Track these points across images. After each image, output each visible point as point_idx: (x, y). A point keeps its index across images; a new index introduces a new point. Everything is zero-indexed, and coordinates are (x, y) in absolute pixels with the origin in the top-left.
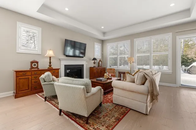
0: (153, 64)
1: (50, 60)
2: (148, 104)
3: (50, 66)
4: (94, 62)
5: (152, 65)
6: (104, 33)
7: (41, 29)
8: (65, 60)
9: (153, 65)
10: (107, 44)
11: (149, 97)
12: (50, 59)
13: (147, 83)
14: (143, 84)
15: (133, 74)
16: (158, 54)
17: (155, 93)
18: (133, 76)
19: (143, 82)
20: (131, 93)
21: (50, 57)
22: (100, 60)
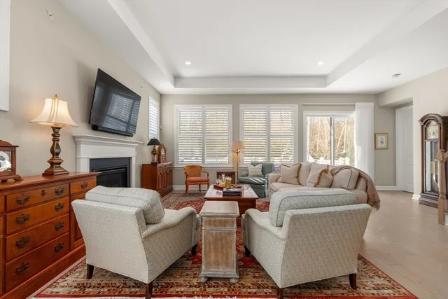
1: (55, 141)
3: (55, 164)
4: (154, 149)
6: (175, 78)
10: (176, 106)
12: (56, 136)
14: (355, 188)
21: (57, 129)
22: (162, 146)
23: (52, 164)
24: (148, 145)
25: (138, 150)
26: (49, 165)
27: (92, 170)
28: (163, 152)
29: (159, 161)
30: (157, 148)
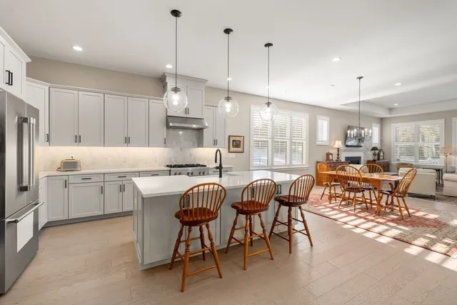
1: (338, 152)
3: (338, 158)
4: (375, 152)
6: (391, 110)
7: (329, 118)
8: (346, 152)
10: (393, 124)
12: (338, 150)
21: (338, 148)
22: (381, 150)
24: (371, 150)
25: (365, 153)
28: (382, 154)
29: (379, 159)
30: (377, 152)
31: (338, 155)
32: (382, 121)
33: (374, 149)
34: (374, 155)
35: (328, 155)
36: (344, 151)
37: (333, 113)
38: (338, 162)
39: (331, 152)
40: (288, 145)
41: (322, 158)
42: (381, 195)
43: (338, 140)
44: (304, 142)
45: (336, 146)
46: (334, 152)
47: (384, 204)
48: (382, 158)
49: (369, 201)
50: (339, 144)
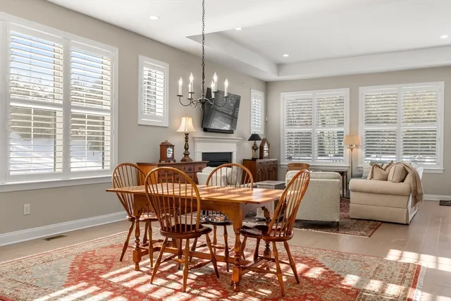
0: (404, 151)
1: (187, 141)
2: (409, 209)
3: (186, 155)
4: (255, 144)
5: (402, 153)
6: (279, 66)
7: (168, 65)
8: (203, 142)
9: (404, 154)
10: (282, 94)
11: (411, 197)
12: (187, 138)
13: (409, 179)
14: (403, 181)
15: (384, 167)
16: (412, 127)
17: (419, 191)
18: (385, 170)
19: (402, 178)
20: (383, 196)
21: (187, 134)
22: (264, 141)
23: (185, 155)
24: (249, 140)
25: (238, 145)
26: (184, 156)
27: (203, 160)
28: (266, 148)
29: (261, 157)
30: (259, 143)
31: (186, 149)
32: (267, 86)
33: (254, 137)
34: (254, 148)
35: (164, 146)
36: (202, 140)
37: (177, 57)
38: (187, 163)
39: (171, 141)
40: (60, 120)
41: (151, 155)
42: (242, 238)
43: (187, 116)
44: (108, 116)
45: (182, 129)
46: (179, 142)
47: (251, 259)
48: (266, 154)
49: (223, 254)
50: (188, 124)
